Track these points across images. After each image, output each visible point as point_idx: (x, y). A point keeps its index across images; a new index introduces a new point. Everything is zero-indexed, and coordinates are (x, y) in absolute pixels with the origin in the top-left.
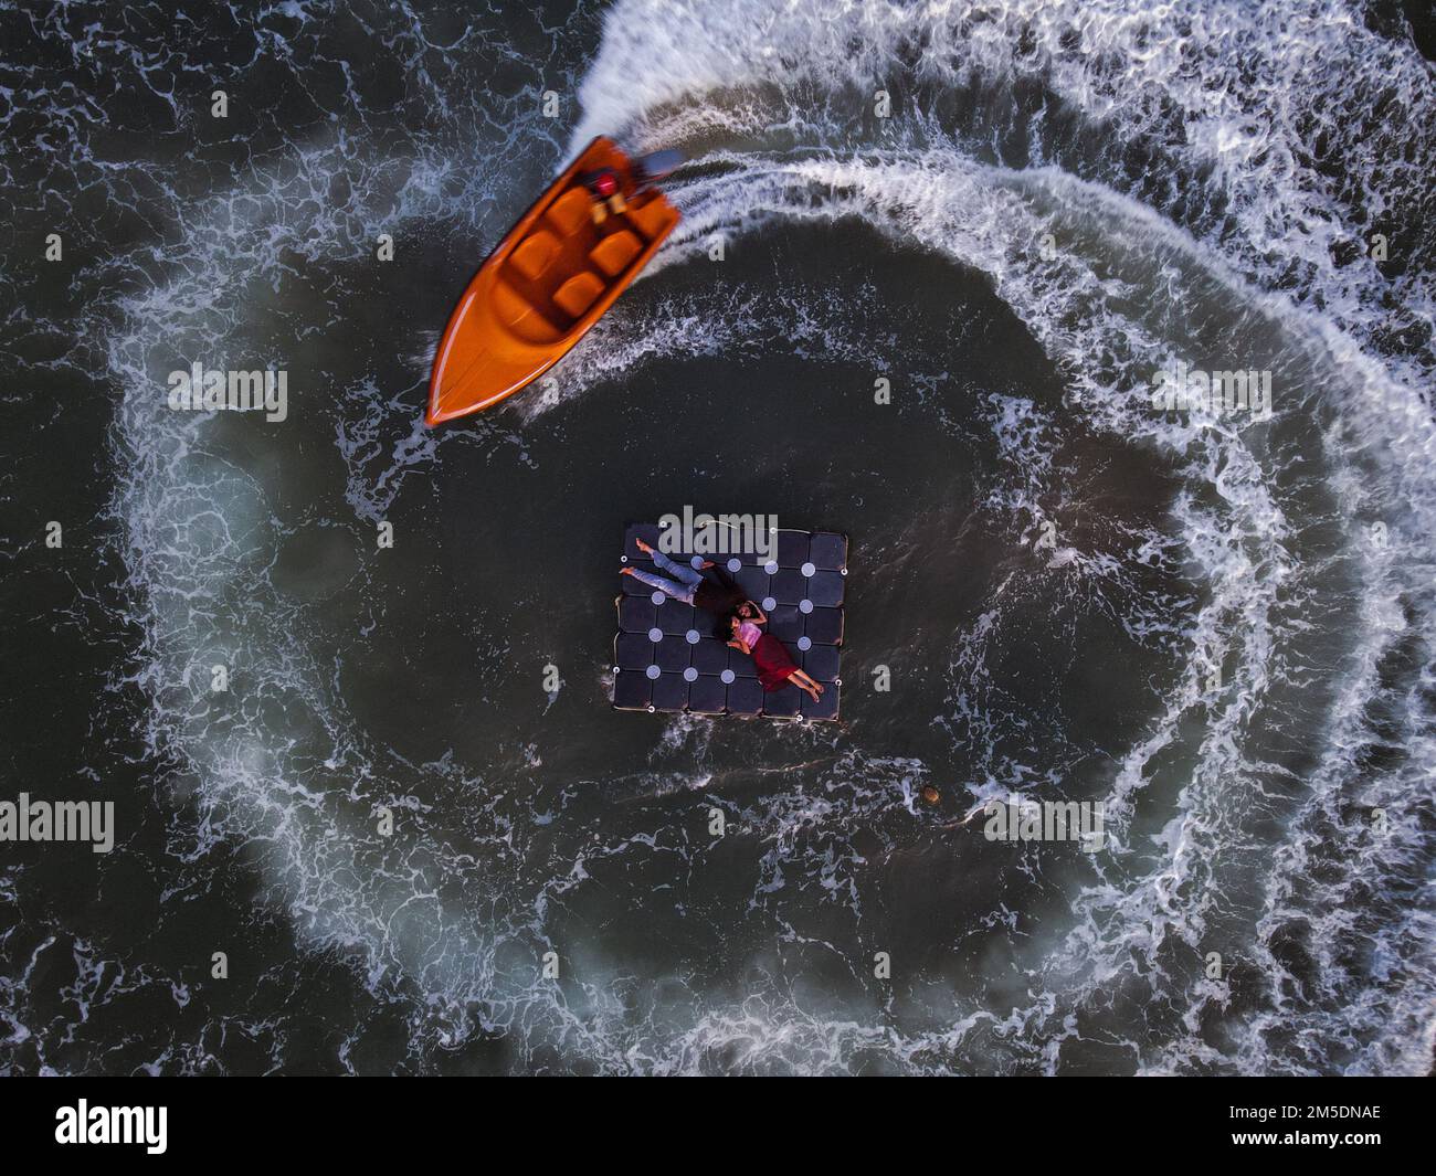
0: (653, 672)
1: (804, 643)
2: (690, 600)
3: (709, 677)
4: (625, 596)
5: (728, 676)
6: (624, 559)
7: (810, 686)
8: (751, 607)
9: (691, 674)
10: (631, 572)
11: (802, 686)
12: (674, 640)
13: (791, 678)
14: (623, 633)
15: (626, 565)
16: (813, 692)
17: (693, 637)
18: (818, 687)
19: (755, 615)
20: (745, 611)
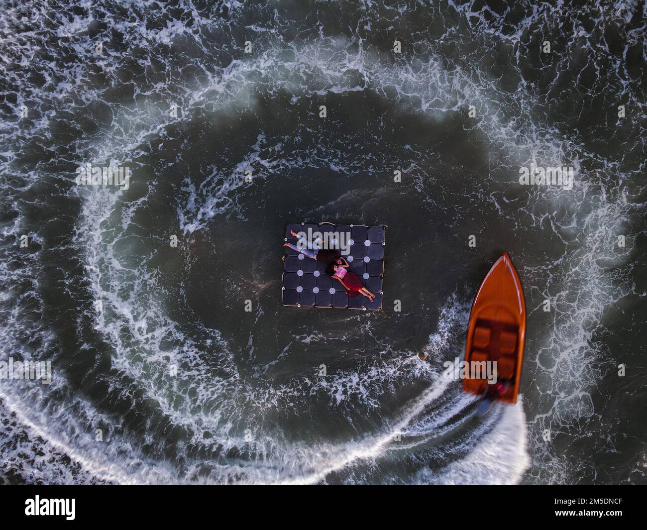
0: (300, 289)
1: (366, 276)
2: (315, 257)
3: (324, 291)
4: (286, 256)
5: (332, 291)
6: (286, 240)
7: (369, 295)
8: (342, 260)
9: (316, 290)
10: (289, 245)
11: (365, 295)
12: (308, 275)
13: (360, 291)
14: (286, 272)
15: (287, 242)
16: (370, 297)
17: (317, 274)
18: (372, 295)
19: (344, 264)
20: (339, 262)
